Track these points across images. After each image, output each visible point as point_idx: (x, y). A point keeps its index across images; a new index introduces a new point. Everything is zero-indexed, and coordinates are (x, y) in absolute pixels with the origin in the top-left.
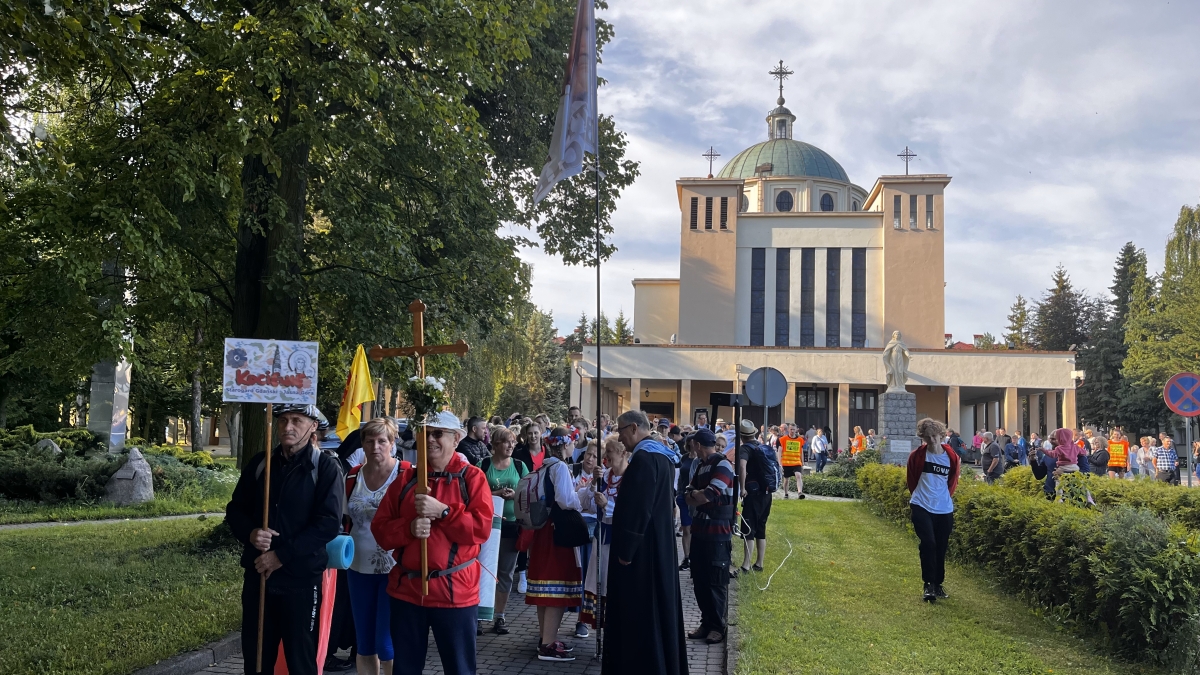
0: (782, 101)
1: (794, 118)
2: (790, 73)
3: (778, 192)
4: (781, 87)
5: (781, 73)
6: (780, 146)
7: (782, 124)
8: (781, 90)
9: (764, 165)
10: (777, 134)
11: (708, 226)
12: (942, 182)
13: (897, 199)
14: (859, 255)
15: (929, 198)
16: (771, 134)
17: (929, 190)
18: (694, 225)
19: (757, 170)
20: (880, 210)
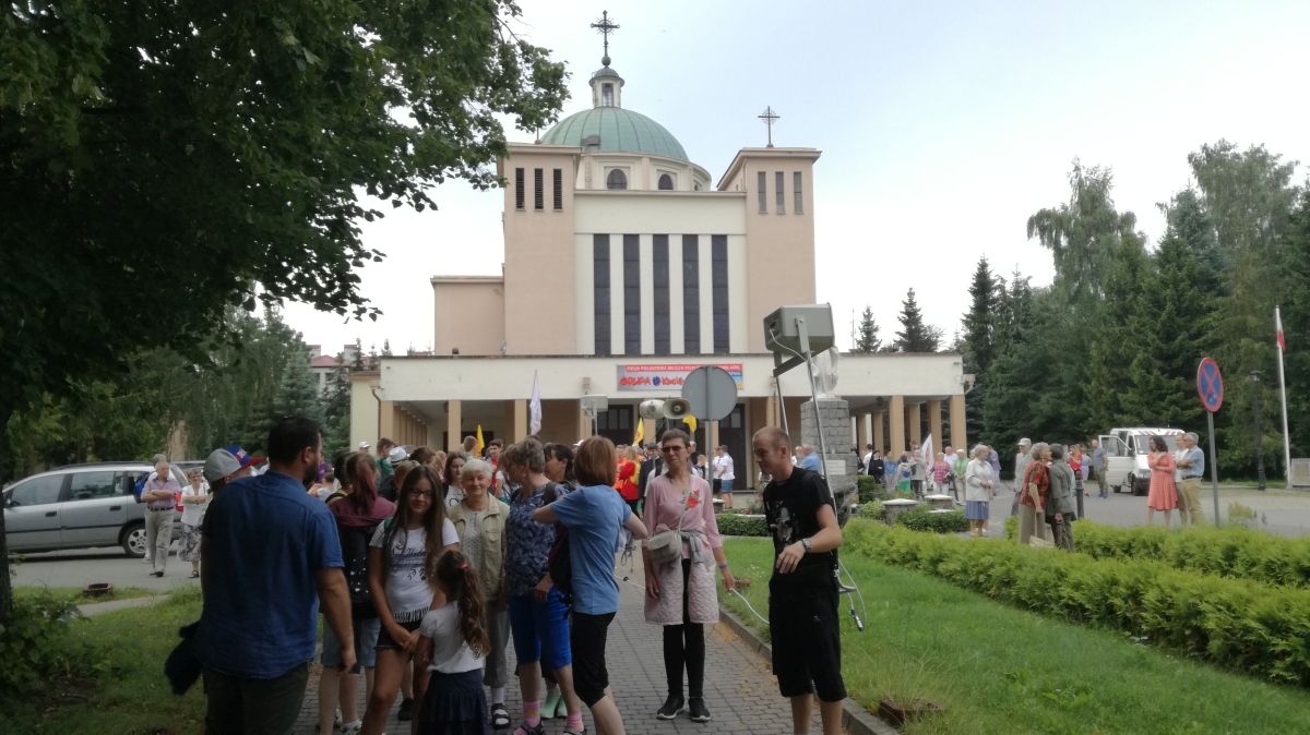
0: (606, 62)
1: (622, 82)
2: (616, 27)
3: (609, 171)
4: (606, 43)
5: (605, 26)
6: (608, 115)
7: (608, 88)
8: (606, 47)
9: (591, 137)
10: (603, 101)
11: (539, 205)
12: (810, 157)
13: (762, 175)
14: (719, 242)
15: (797, 175)
16: (596, 100)
17: (797, 167)
18: (520, 203)
19: (583, 142)
20: (740, 190)
